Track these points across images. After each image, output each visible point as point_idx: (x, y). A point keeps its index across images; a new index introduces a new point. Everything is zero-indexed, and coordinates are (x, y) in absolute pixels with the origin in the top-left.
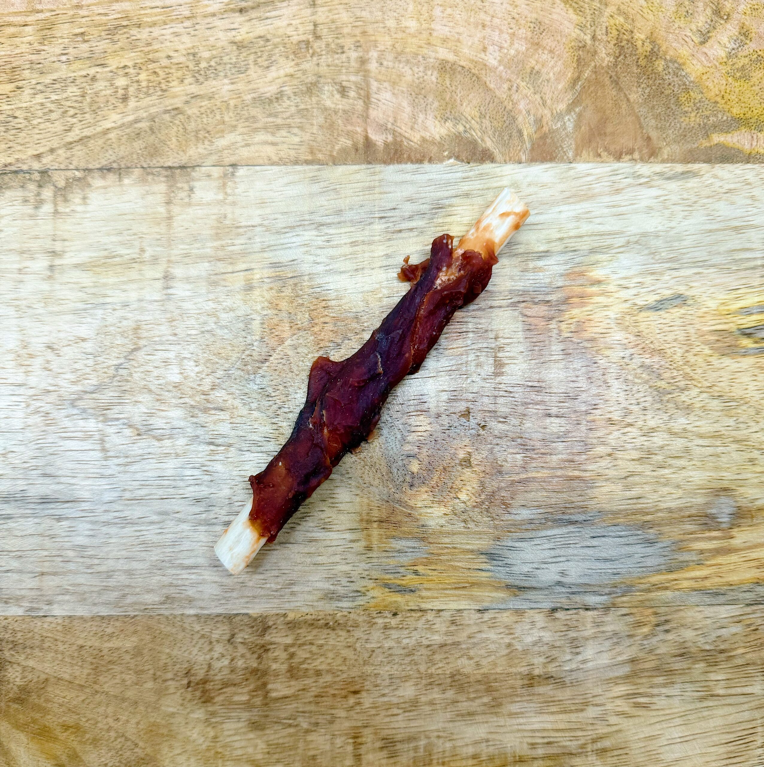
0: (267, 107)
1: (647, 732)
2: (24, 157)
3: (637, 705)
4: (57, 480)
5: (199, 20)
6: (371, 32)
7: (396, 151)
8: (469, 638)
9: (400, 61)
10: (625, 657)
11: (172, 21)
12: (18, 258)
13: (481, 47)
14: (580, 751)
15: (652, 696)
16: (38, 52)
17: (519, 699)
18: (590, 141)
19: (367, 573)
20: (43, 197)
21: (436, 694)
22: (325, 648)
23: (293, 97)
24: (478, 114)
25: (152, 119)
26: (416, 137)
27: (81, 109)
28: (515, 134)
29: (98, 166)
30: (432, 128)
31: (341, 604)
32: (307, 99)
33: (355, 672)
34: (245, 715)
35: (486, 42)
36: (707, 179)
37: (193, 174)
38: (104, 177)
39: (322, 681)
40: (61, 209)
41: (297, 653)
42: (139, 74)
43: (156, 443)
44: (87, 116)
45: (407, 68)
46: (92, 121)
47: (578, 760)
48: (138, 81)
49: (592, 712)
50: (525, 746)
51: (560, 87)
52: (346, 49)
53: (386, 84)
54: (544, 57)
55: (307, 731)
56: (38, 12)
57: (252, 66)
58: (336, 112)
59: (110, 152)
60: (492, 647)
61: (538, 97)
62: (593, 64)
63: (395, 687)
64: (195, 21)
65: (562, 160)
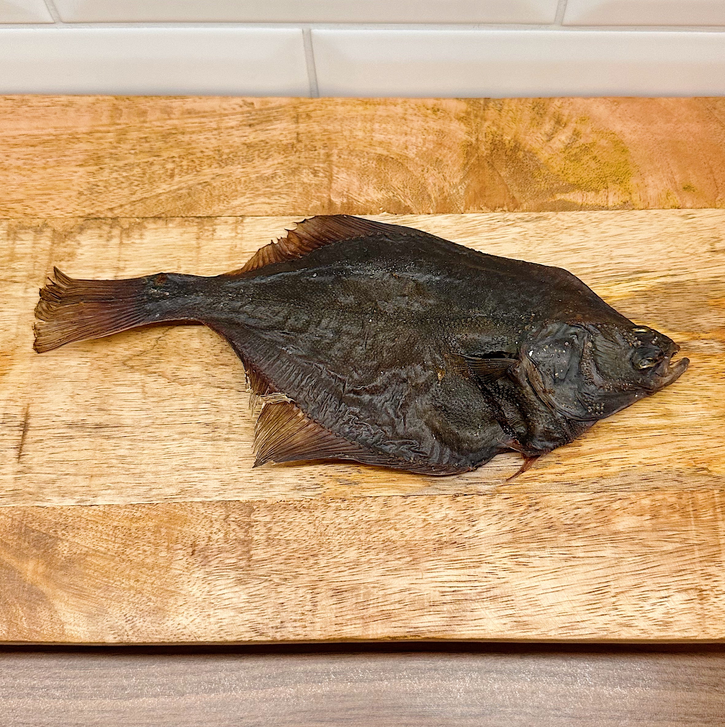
0: (265, 181)
1: (528, 583)
2: (102, 210)
3: (518, 564)
4: (108, 412)
5: (223, 130)
6: (334, 138)
7: (349, 208)
8: (396, 515)
9: (352, 155)
10: (508, 528)
11: (205, 131)
12: (93, 271)
13: (404, 147)
14: (478, 597)
15: (529, 557)
16: (116, 148)
17: (432, 559)
18: (475, 201)
19: (324, 472)
20: (113, 234)
21: (372, 555)
22: (293, 524)
23: (283, 176)
24: (402, 186)
25: (190, 188)
26: (362, 200)
27: (142, 181)
28: (426, 197)
29: (152, 216)
30: (372, 195)
31: (305, 493)
32: (292, 177)
33: (314, 542)
34: (233, 574)
35: (408, 143)
36: (554, 221)
37: (216, 221)
38: (155, 223)
39: (290, 548)
40: (124, 242)
41: (274, 528)
42: (182, 161)
43: (181, 387)
44: (146, 186)
45: (356, 159)
46: (150, 189)
47: (477, 604)
48: (181, 166)
49: (486, 568)
50: (437, 593)
51: (455, 169)
52: (317, 148)
53: (343, 169)
54: (445, 151)
55: (278, 585)
56: (118, 124)
57: (256, 158)
58: (310, 185)
59: (161, 207)
60: (413, 521)
61: (441, 175)
62: (476, 155)
63: (343, 551)
64: (220, 131)
65: (457, 212)
